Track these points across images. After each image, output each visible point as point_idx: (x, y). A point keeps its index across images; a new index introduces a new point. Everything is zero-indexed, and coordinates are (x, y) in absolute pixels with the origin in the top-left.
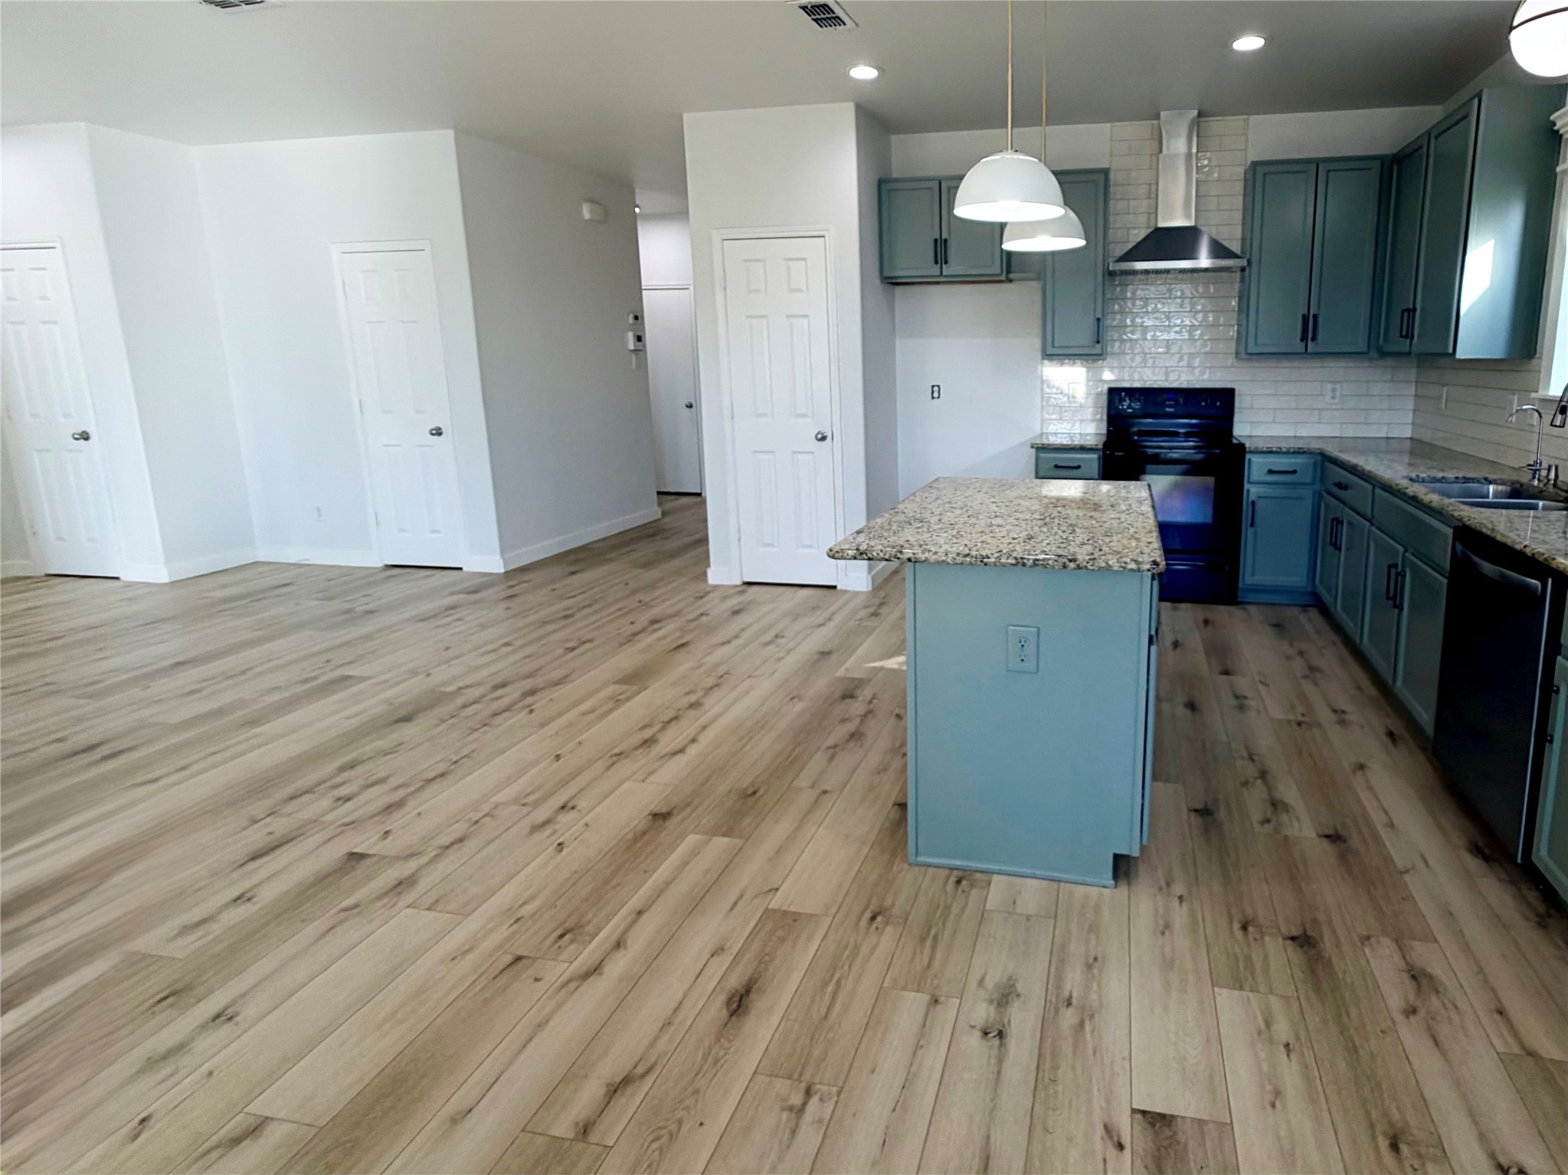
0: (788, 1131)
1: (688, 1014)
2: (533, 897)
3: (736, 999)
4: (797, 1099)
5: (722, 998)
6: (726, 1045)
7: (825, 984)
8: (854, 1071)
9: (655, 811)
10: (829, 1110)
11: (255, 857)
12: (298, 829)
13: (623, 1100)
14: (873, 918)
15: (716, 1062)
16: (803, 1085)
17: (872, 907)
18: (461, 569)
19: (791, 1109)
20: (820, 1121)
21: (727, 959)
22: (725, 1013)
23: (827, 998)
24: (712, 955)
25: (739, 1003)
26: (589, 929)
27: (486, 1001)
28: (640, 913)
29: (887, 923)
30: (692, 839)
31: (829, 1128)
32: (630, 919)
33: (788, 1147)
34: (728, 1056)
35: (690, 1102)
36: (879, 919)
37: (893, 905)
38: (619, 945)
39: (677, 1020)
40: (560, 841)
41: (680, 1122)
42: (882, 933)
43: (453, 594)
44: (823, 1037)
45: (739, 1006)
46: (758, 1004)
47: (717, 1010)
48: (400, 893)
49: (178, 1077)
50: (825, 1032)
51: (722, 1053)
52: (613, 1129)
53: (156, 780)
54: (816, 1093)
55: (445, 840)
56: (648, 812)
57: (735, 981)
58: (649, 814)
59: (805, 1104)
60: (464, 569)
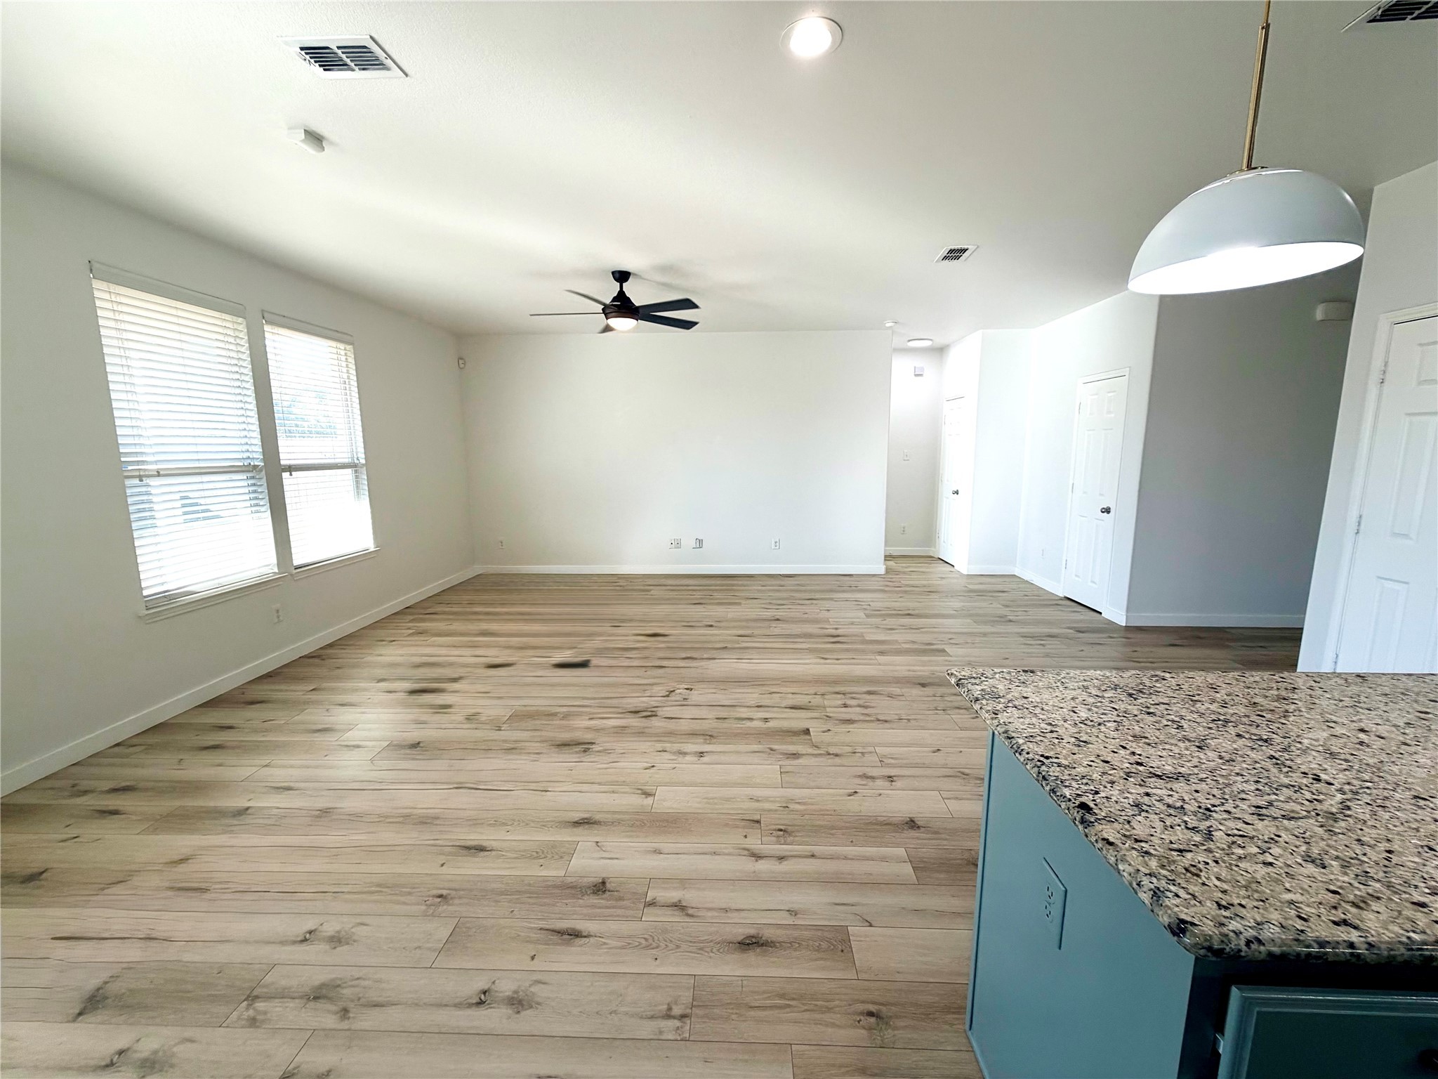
0: (652, 1013)
1: (735, 917)
2: (804, 804)
3: (754, 940)
4: (677, 1011)
5: (752, 932)
6: (714, 950)
7: (782, 996)
8: (705, 1045)
9: (915, 820)
10: (670, 1037)
11: (791, 708)
12: (816, 706)
13: (670, 913)
14: (871, 1014)
15: (701, 949)
16: (689, 1011)
17: (883, 1009)
18: (1101, 613)
19: (670, 1009)
20: (661, 1032)
21: (790, 920)
22: (740, 938)
23: (768, 1002)
24: (788, 911)
25: (751, 944)
26: (790, 839)
27: (727, 825)
28: (813, 856)
29: (870, 1029)
30: (901, 852)
31: (657, 1040)
32: (807, 853)
33: (641, 1018)
34: (706, 954)
35: (671, 946)
36: (873, 1020)
37: (896, 1028)
38: (781, 858)
39: (729, 914)
40: (857, 791)
41: (657, 947)
42: (855, 1027)
43: (1069, 628)
44: (731, 1011)
45: (748, 944)
46: (752, 956)
47: (741, 933)
48: (788, 758)
49: (675, 762)
50: (735, 1011)
51: (708, 950)
52: (651, 915)
53: (826, 659)
54: (682, 1022)
55: (832, 750)
56: (911, 816)
57: (768, 934)
58: (909, 818)
59: (674, 1017)
60: (1103, 615)
